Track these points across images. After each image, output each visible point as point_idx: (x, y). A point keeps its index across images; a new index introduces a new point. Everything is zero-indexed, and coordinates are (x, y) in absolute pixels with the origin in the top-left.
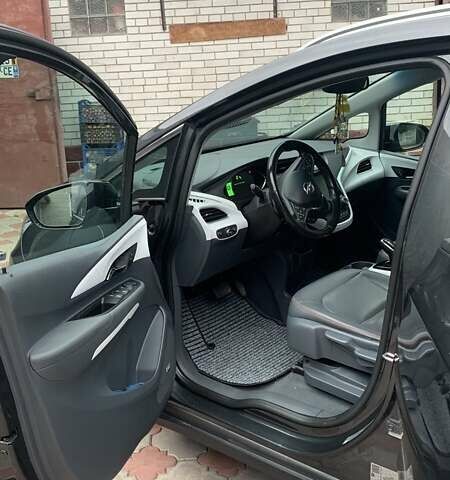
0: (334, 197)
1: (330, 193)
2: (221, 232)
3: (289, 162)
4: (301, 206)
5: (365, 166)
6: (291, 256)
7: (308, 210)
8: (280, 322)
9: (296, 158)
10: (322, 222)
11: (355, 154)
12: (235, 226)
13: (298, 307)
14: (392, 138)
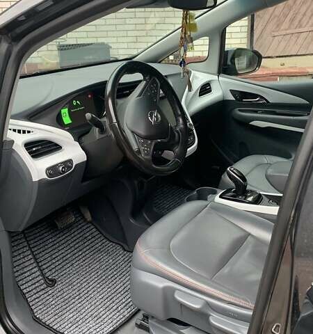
0: (182, 126)
1: (177, 121)
2: (52, 170)
3: (132, 86)
4: (146, 138)
5: (205, 89)
6: (136, 182)
7: (153, 144)
8: (126, 248)
9: (140, 81)
10: (169, 154)
11: (197, 78)
12: (70, 161)
13: (143, 257)
14: (229, 63)
